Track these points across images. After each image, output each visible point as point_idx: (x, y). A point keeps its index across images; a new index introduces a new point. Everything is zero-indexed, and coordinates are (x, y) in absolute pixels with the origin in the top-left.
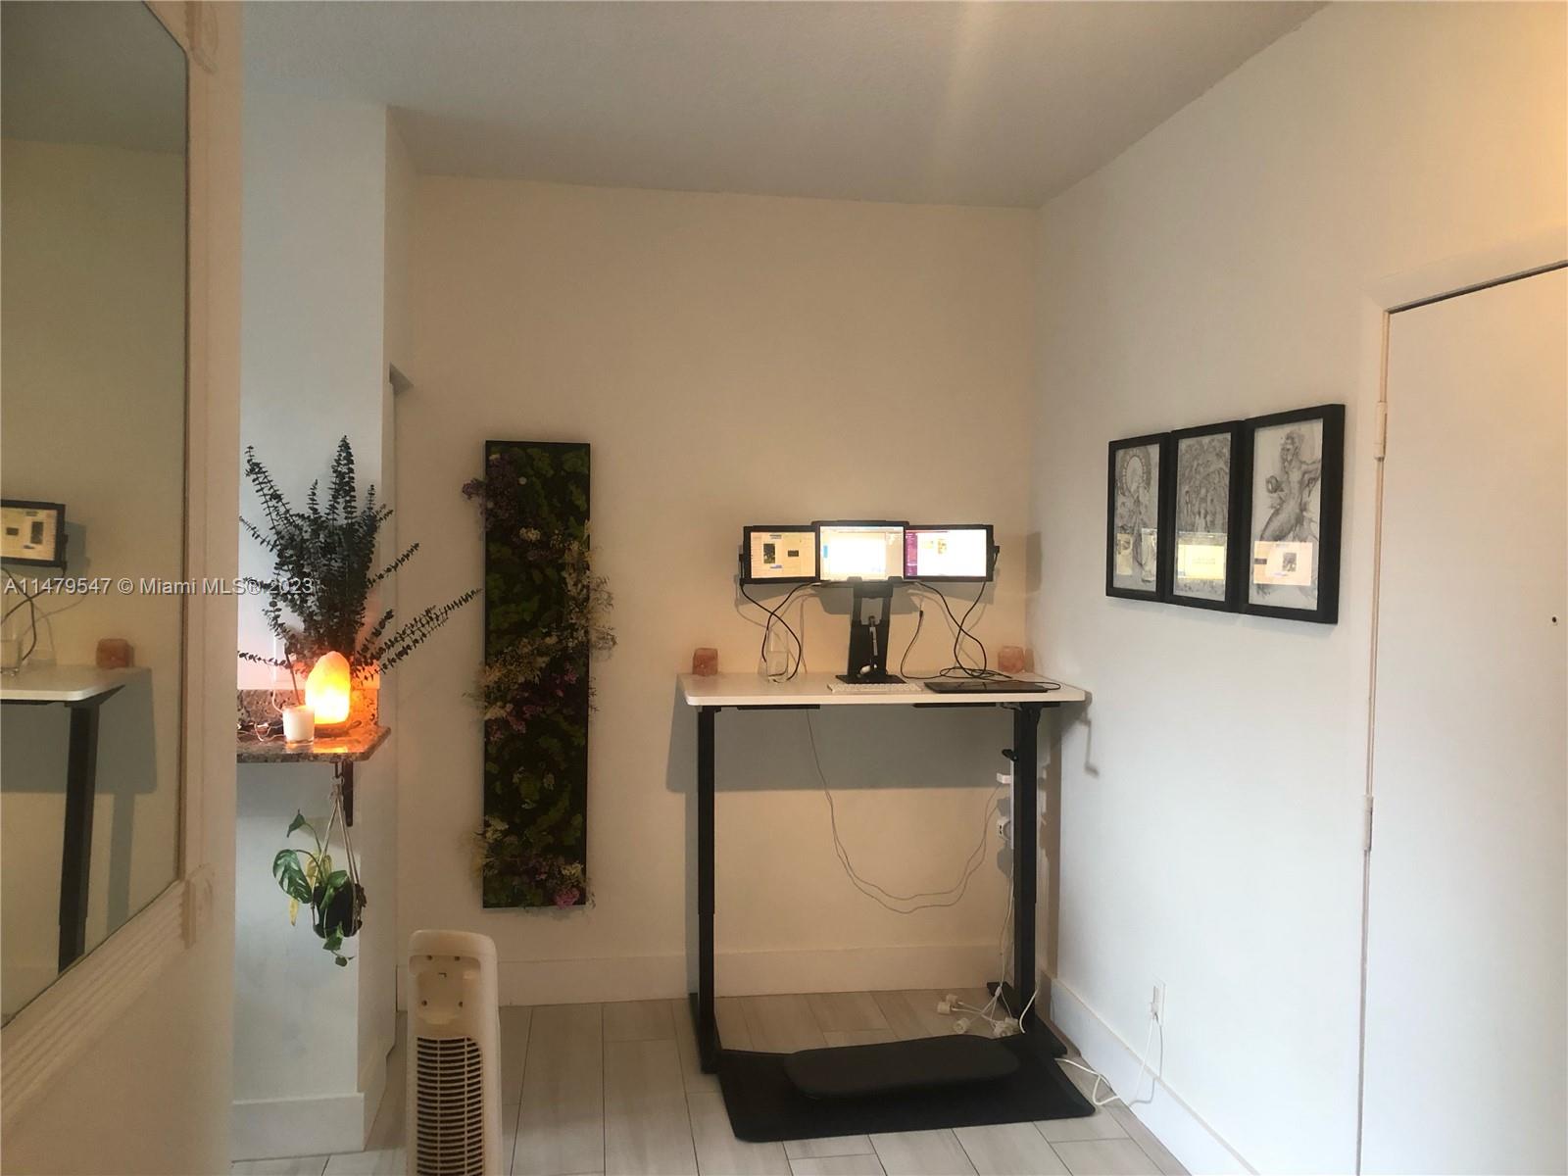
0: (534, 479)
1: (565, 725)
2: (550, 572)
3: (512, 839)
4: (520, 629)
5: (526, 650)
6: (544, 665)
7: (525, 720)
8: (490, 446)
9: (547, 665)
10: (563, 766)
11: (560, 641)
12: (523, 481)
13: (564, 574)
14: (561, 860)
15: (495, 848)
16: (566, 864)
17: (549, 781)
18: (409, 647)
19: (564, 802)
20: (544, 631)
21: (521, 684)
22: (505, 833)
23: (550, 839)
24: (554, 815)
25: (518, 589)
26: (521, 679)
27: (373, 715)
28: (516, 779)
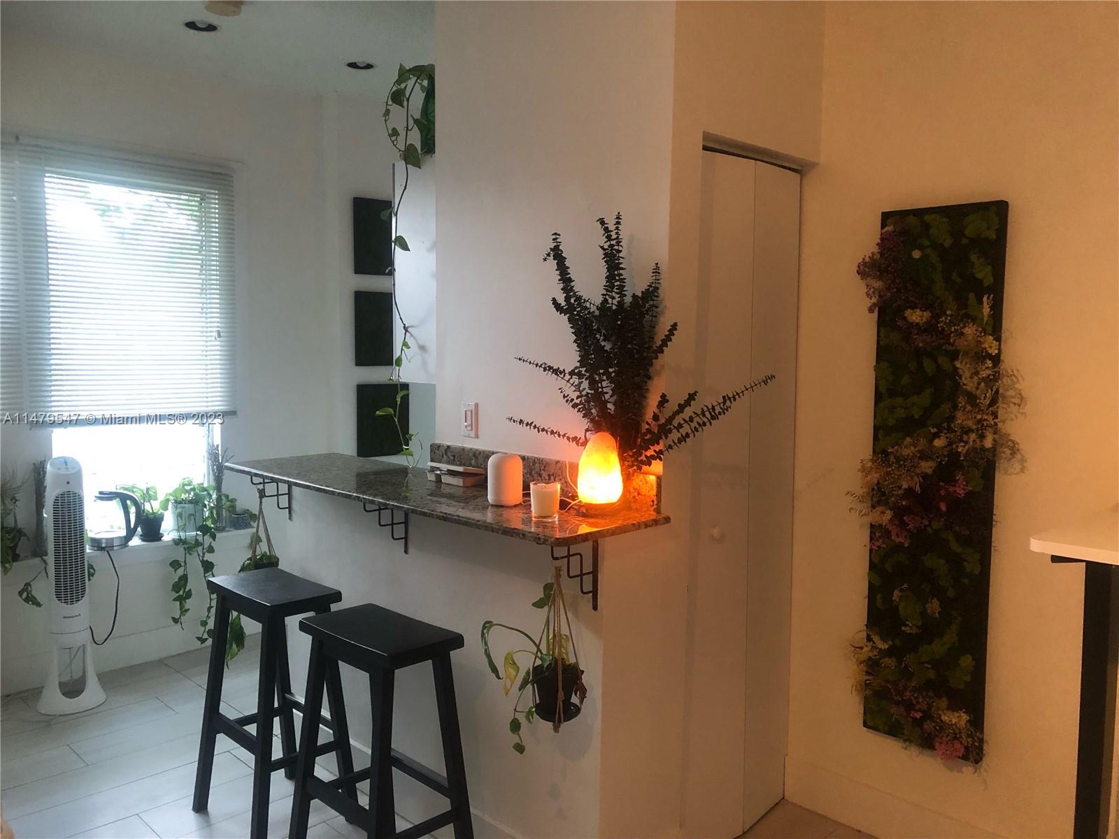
0: (928, 251)
1: (955, 547)
2: (942, 360)
3: (890, 662)
4: (909, 426)
5: (908, 451)
6: (929, 471)
7: (909, 531)
8: (886, 216)
9: (934, 471)
10: (951, 593)
11: (950, 444)
12: (917, 254)
13: (958, 364)
14: (944, 702)
15: (872, 666)
16: (948, 708)
17: (934, 607)
18: (688, 435)
19: (951, 637)
20: (932, 431)
21: (905, 489)
22: (884, 654)
23: (932, 674)
24: (938, 648)
25: (905, 380)
26: (905, 486)
27: (653, 501)
28: (896, 594)
